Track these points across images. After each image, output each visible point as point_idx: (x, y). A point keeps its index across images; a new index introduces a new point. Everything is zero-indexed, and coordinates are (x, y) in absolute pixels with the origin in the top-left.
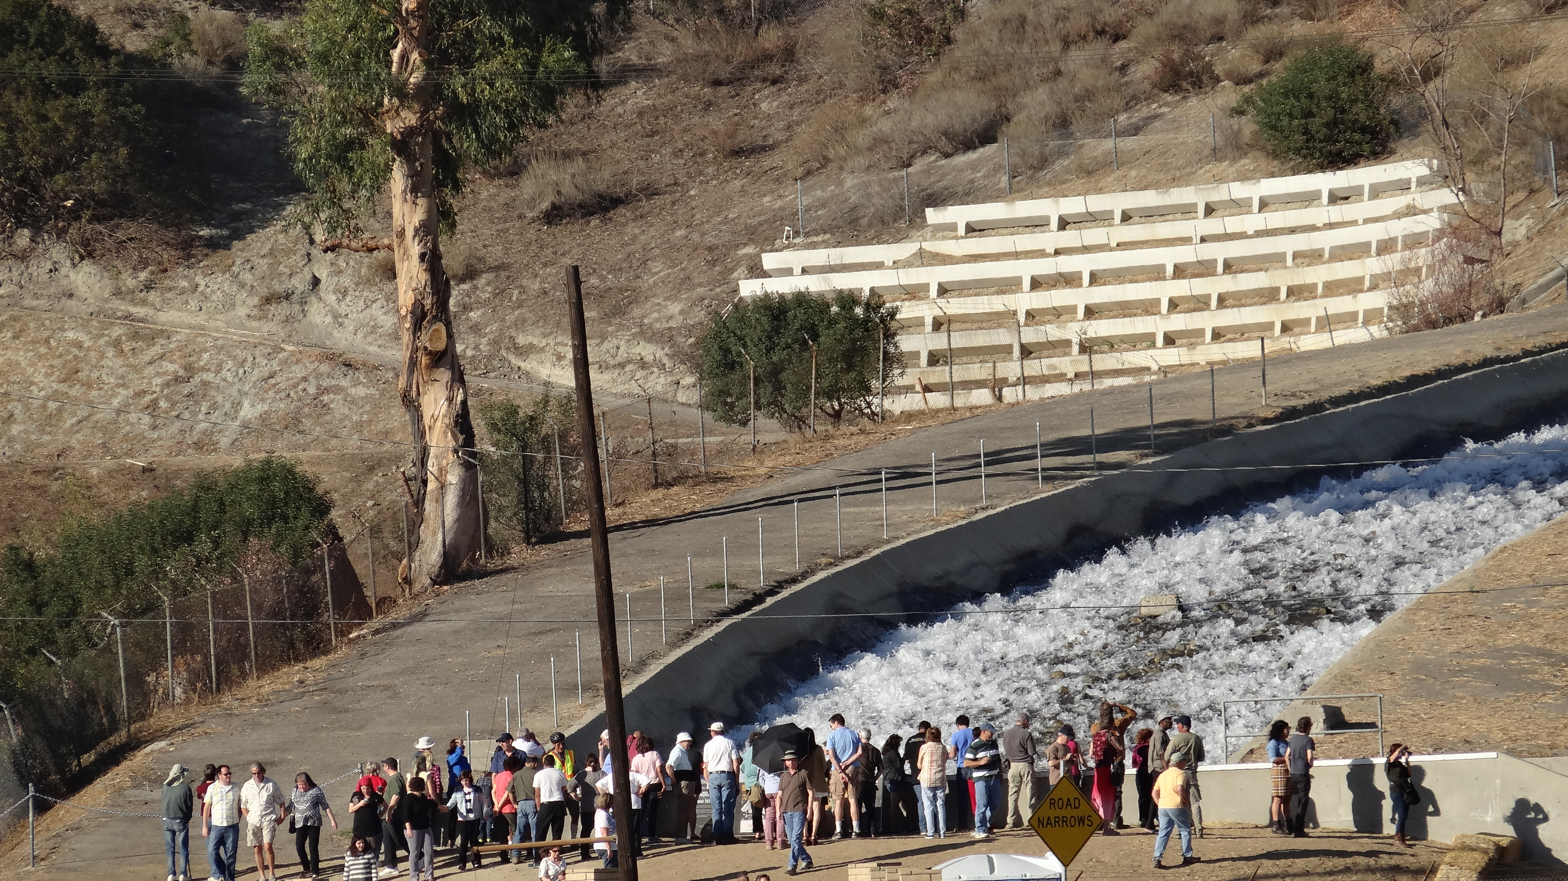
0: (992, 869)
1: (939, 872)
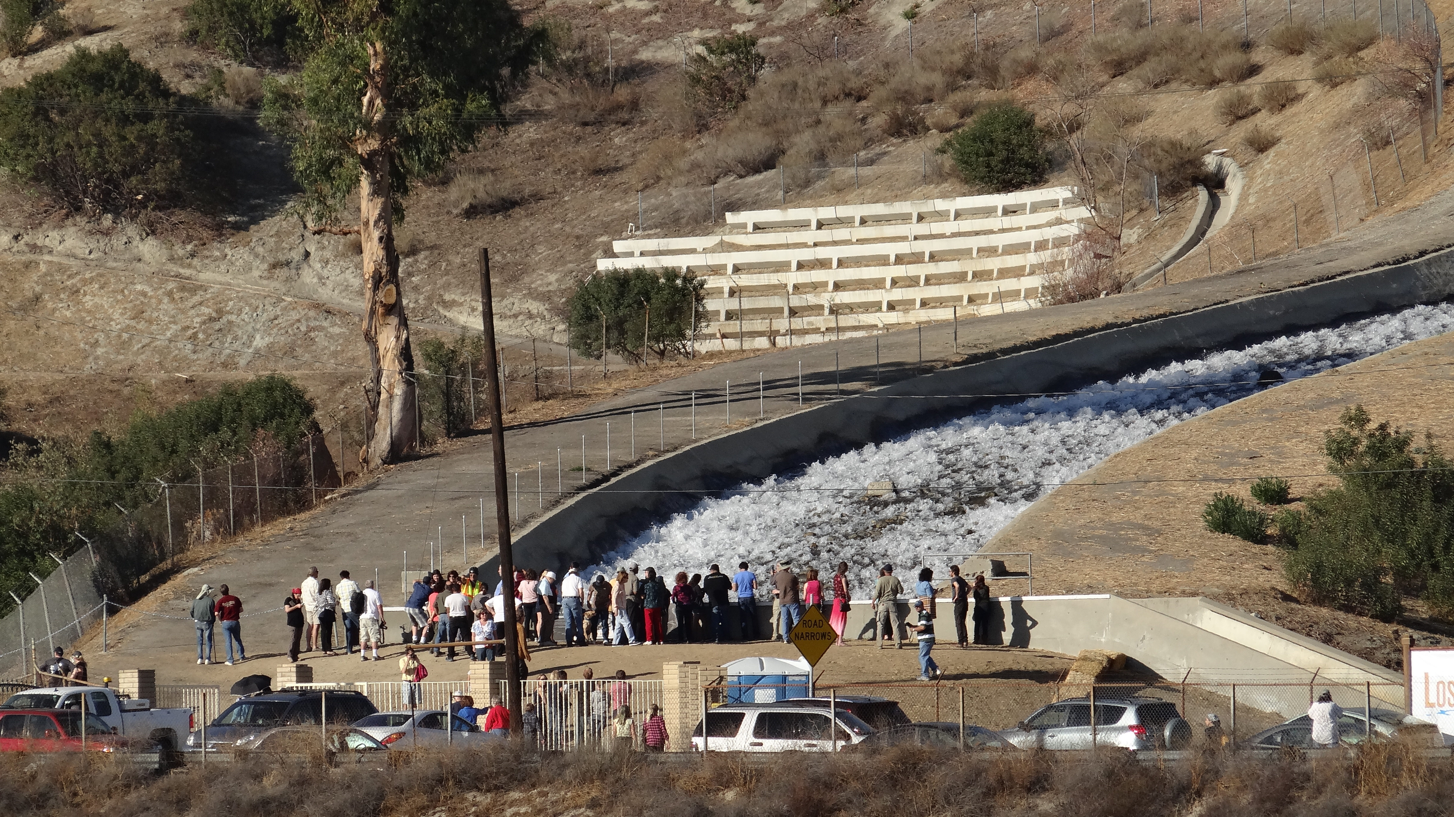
0: (762, 668)
1: (726, 669)
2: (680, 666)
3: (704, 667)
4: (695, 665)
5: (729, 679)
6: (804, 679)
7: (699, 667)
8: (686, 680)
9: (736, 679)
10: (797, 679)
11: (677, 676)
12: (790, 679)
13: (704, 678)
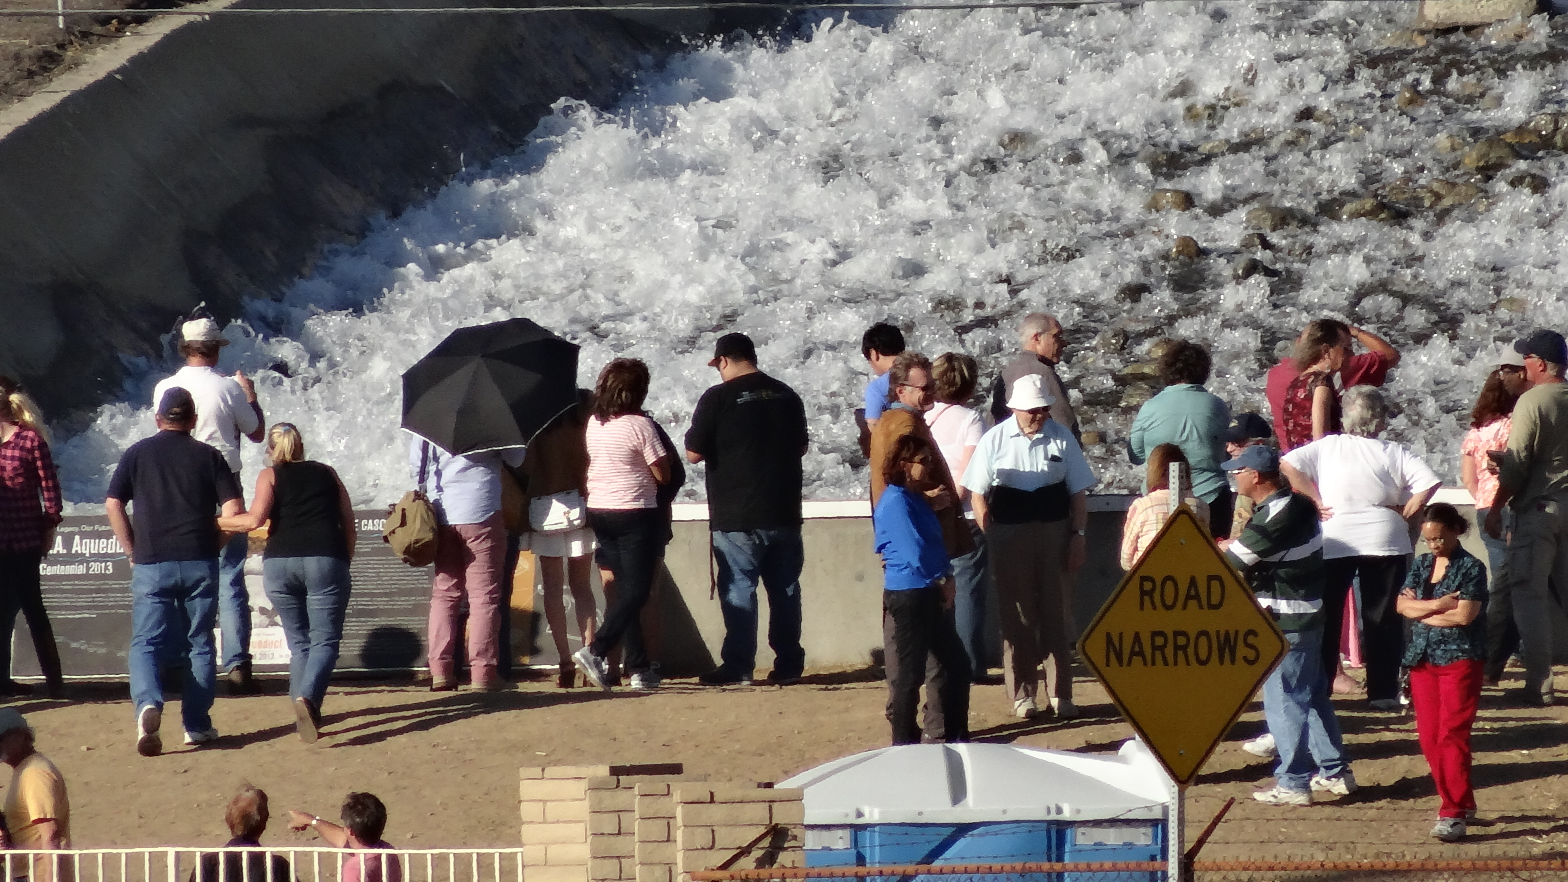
0: (958, 791)
1: (795, 797)
2: (596, 787)
3: (700, 791)
4: (658, 782)
5: (812, 841)
6: (1142, 838)
7: (680, 788)
8: (620, 845)
9: (840, 841)
10: (1112, 837)
11: (579, 830)
12: (1083, 838)
13: (702, 838)
